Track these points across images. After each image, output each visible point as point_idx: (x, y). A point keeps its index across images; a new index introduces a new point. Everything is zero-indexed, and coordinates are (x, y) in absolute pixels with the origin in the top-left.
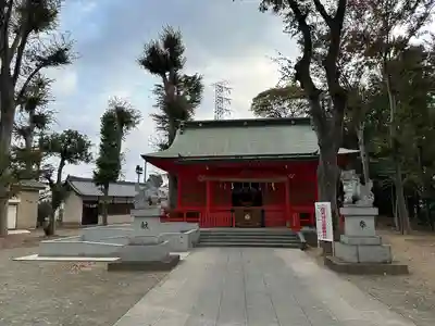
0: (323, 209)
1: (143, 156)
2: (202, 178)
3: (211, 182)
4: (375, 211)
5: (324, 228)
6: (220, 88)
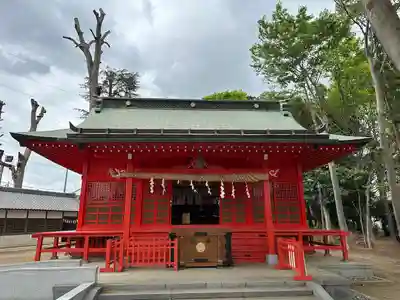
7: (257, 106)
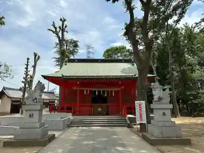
0: (140, 105)
1: (42, 76)
2: (75, 88)
3: (80, 90)
4: (171, 106)
5: (141, 116)
6: (89, 47)
7: (123, 61)
